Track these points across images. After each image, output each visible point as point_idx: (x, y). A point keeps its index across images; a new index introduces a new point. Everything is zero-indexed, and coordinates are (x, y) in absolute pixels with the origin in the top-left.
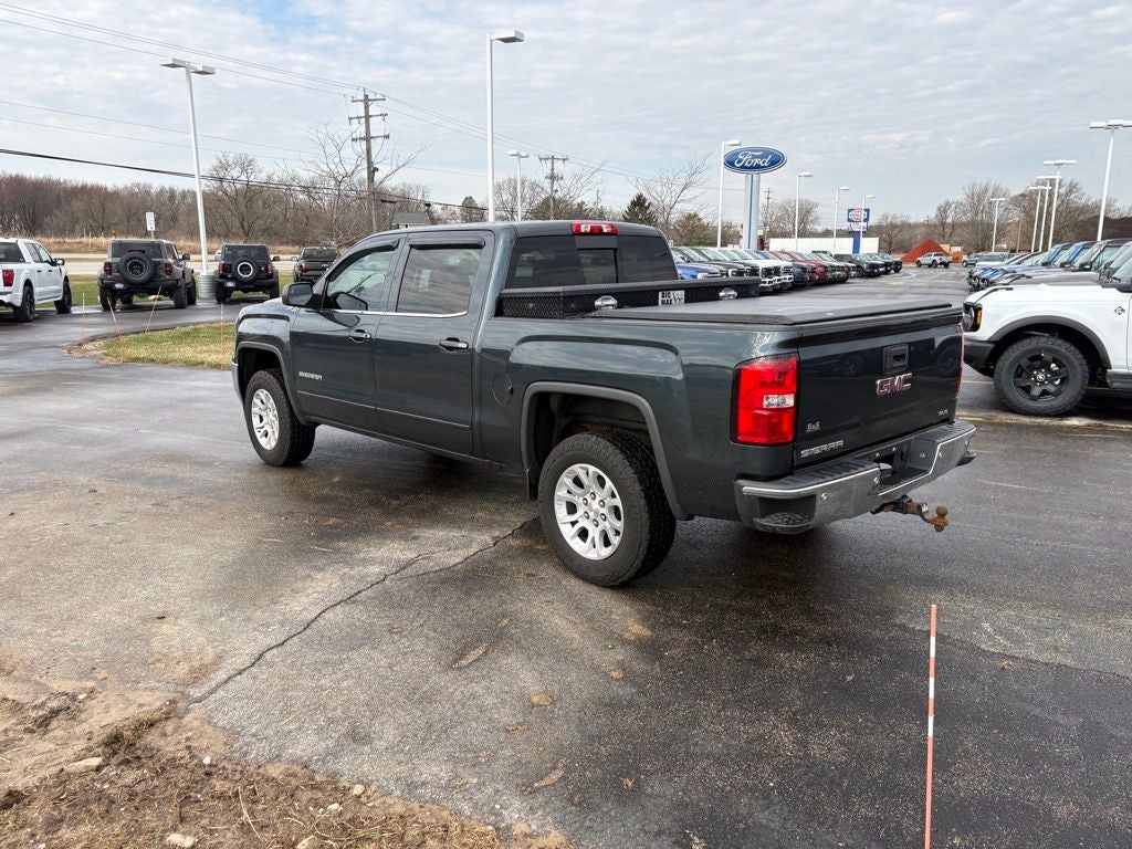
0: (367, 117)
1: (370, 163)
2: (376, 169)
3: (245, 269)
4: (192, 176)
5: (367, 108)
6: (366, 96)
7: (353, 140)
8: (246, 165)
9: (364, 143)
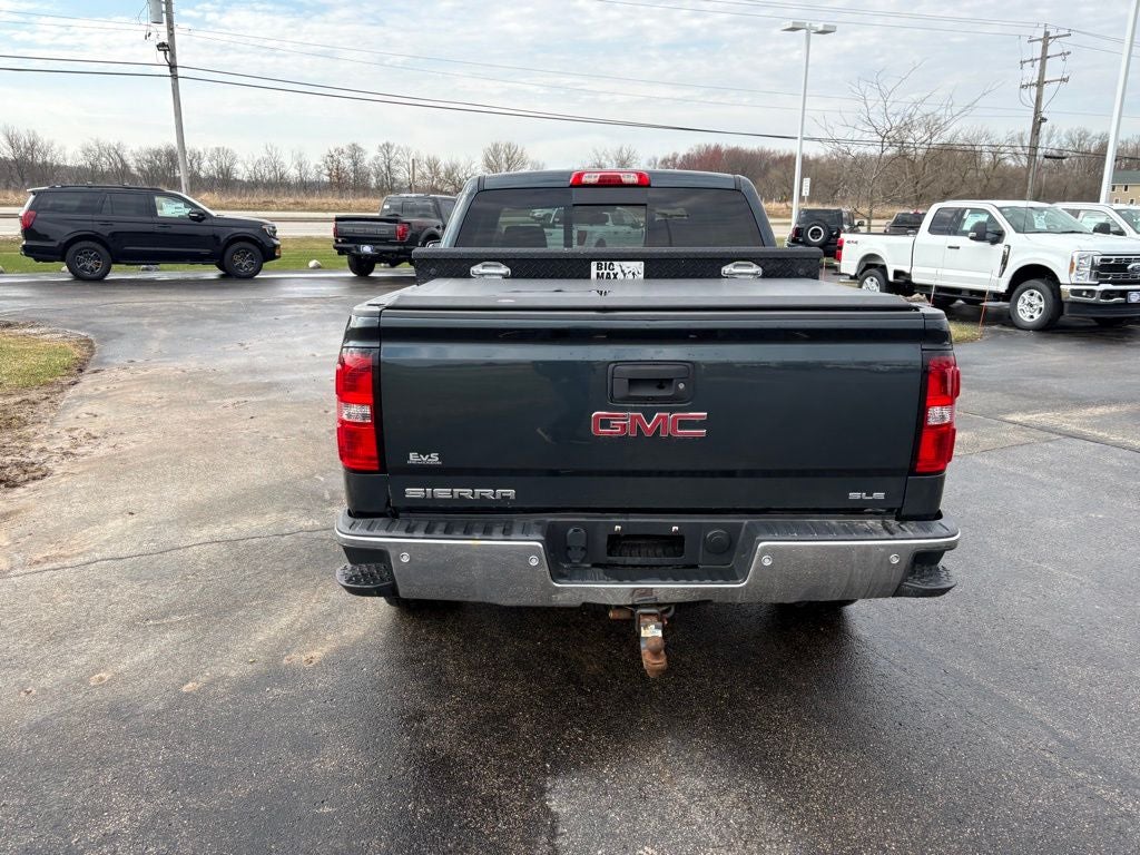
0: (1044, 58)
1: (1037, 112)
2: (1044, 120)
3: (816, 233)
4: (796, 138)
5: (1045, 48)
6: (1047, 34)
7: (1023, 87)
8: (933, 127)
9: (1035, 89)
